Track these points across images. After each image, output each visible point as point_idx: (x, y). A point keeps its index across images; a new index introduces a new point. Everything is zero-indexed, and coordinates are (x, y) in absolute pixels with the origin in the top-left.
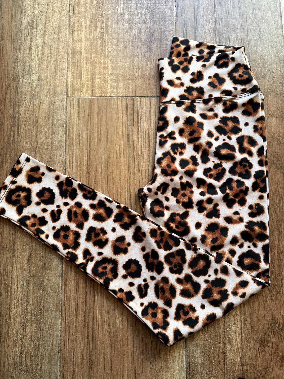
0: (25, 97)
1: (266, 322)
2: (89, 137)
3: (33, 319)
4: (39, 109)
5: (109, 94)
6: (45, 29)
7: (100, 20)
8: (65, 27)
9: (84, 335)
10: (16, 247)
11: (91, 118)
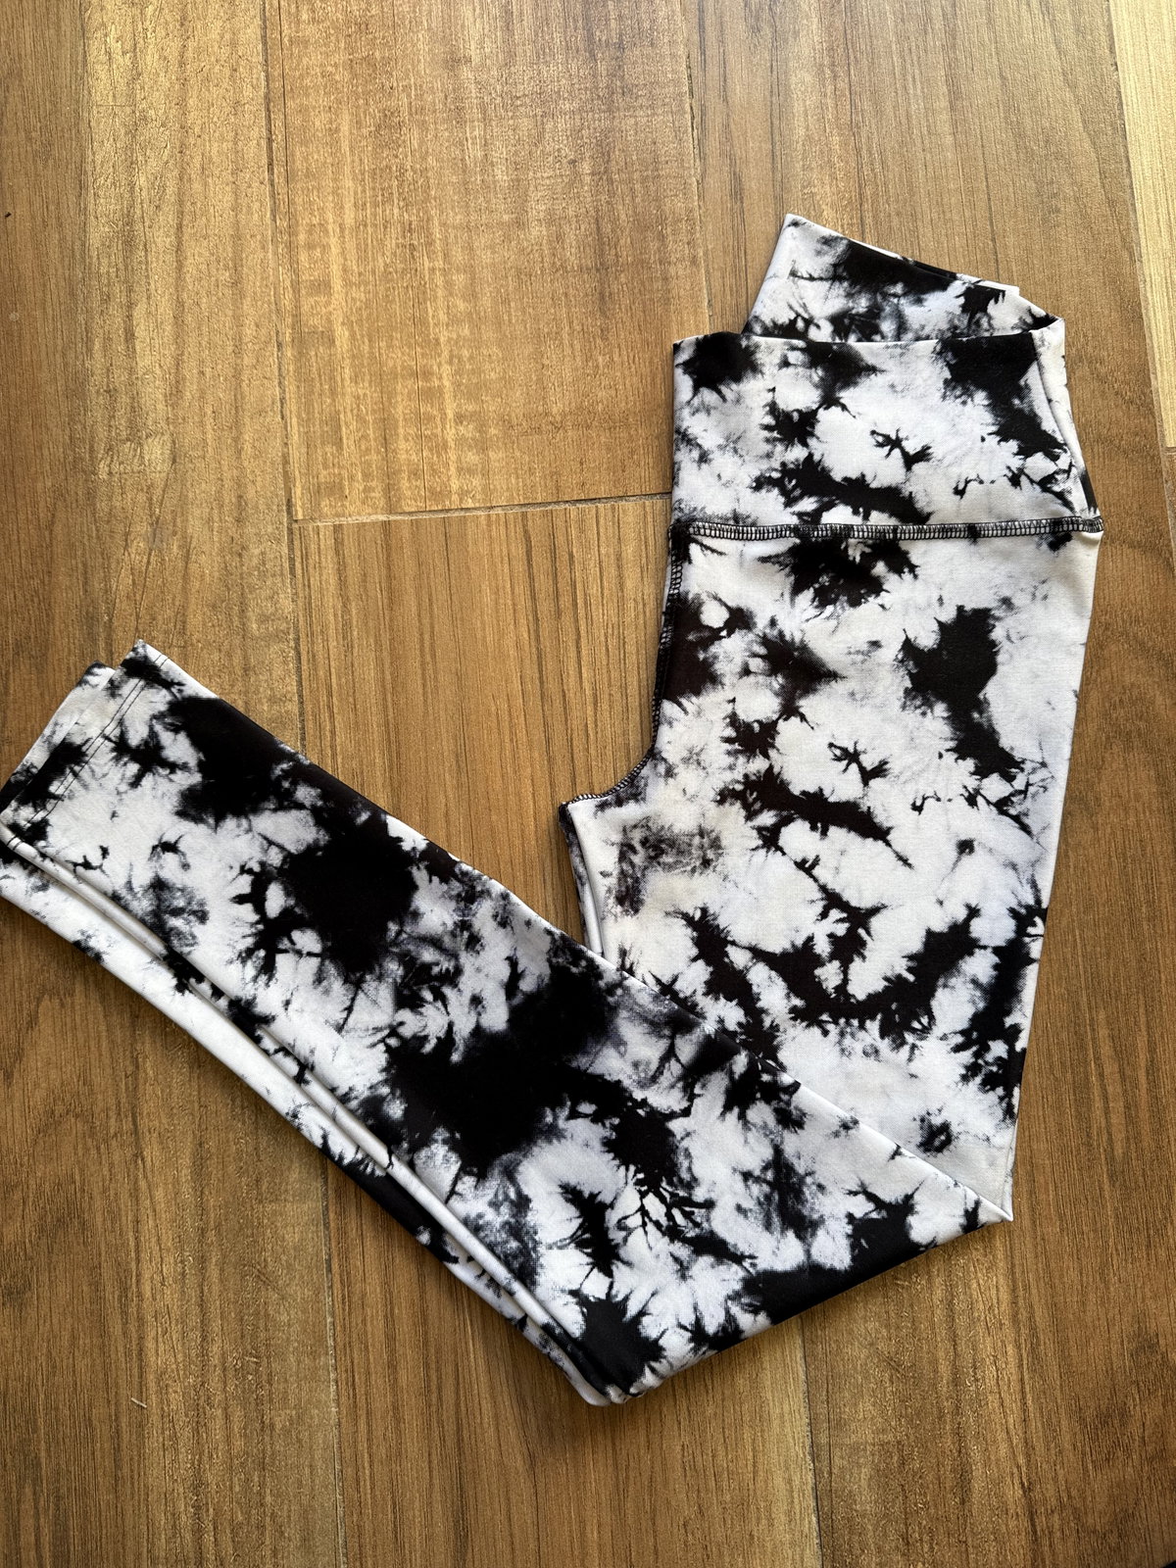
0: (127, 534)
1: (1115, 1348)
2: (388, 677)
3: (231, 1388)
4: (186, 577)
5: (455, 497)
6: (179, 248)
7: (396, 195)
8: (259, 237)
9: (429, 1438)
10: (144, 1123)
11: (390, 599)
